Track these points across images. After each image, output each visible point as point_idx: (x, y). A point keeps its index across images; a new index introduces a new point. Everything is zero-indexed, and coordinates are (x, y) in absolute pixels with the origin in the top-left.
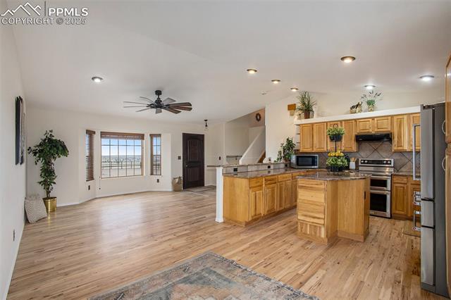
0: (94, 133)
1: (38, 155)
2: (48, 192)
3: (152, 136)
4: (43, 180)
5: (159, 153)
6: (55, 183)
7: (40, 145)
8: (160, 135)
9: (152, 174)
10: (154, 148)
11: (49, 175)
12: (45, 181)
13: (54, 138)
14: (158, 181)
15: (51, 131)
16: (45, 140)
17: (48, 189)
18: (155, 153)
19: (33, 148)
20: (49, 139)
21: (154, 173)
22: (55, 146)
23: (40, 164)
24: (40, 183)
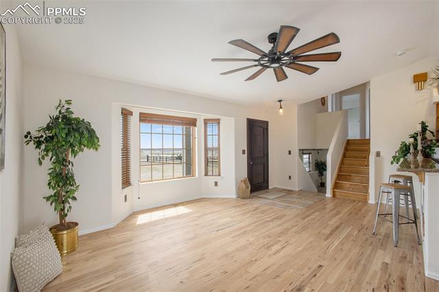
0: (131, 113)
1: (43, 147)
2: (63, 216)
3: (206, 122)
4: (52, 192)
5: (216, 145)
6: (74, 198)
7: (49, 128)
8: (218, 121)
9: (206, 174)
10: (209, 138)
11: (65, 185)
12: (57, 195)
13: (74, 116)
14: (216, 184)
15: (69, 102)
16: (57, 118)
17: (63, 210)
18: (210, 145)
19: (34, 134)
20: (64, 117)
21: (210, 173)
22: (77, 130)
23: (48, 163)
24: (48, 199)
